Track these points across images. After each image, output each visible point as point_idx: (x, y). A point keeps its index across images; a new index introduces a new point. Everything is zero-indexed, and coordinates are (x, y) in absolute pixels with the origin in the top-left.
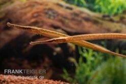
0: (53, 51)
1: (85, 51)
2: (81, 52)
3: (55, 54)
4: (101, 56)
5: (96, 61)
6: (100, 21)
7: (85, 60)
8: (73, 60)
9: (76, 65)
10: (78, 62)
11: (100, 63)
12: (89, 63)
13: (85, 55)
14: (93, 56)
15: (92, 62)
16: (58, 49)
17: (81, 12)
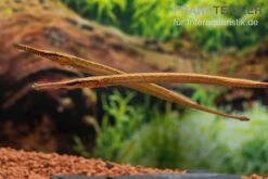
0: (57, 104)
1: (113, 104)
2: (105, 107)
3: (60, 109)
4: (142, 113)
5: (132, 123)
6: (140, 51)
7: (112, 121)
8: (91, 120)
9: (97, 129)
10: (100, 123)
11: (138, 126)
12: (119, 125)
13: (113, 111)
14: (127, 113)
15: (125, 124)
16: (67, 101)
17: (109, 35)
